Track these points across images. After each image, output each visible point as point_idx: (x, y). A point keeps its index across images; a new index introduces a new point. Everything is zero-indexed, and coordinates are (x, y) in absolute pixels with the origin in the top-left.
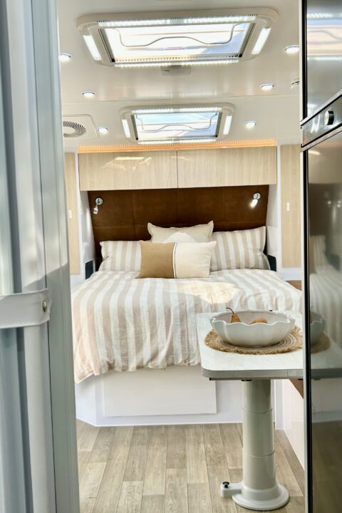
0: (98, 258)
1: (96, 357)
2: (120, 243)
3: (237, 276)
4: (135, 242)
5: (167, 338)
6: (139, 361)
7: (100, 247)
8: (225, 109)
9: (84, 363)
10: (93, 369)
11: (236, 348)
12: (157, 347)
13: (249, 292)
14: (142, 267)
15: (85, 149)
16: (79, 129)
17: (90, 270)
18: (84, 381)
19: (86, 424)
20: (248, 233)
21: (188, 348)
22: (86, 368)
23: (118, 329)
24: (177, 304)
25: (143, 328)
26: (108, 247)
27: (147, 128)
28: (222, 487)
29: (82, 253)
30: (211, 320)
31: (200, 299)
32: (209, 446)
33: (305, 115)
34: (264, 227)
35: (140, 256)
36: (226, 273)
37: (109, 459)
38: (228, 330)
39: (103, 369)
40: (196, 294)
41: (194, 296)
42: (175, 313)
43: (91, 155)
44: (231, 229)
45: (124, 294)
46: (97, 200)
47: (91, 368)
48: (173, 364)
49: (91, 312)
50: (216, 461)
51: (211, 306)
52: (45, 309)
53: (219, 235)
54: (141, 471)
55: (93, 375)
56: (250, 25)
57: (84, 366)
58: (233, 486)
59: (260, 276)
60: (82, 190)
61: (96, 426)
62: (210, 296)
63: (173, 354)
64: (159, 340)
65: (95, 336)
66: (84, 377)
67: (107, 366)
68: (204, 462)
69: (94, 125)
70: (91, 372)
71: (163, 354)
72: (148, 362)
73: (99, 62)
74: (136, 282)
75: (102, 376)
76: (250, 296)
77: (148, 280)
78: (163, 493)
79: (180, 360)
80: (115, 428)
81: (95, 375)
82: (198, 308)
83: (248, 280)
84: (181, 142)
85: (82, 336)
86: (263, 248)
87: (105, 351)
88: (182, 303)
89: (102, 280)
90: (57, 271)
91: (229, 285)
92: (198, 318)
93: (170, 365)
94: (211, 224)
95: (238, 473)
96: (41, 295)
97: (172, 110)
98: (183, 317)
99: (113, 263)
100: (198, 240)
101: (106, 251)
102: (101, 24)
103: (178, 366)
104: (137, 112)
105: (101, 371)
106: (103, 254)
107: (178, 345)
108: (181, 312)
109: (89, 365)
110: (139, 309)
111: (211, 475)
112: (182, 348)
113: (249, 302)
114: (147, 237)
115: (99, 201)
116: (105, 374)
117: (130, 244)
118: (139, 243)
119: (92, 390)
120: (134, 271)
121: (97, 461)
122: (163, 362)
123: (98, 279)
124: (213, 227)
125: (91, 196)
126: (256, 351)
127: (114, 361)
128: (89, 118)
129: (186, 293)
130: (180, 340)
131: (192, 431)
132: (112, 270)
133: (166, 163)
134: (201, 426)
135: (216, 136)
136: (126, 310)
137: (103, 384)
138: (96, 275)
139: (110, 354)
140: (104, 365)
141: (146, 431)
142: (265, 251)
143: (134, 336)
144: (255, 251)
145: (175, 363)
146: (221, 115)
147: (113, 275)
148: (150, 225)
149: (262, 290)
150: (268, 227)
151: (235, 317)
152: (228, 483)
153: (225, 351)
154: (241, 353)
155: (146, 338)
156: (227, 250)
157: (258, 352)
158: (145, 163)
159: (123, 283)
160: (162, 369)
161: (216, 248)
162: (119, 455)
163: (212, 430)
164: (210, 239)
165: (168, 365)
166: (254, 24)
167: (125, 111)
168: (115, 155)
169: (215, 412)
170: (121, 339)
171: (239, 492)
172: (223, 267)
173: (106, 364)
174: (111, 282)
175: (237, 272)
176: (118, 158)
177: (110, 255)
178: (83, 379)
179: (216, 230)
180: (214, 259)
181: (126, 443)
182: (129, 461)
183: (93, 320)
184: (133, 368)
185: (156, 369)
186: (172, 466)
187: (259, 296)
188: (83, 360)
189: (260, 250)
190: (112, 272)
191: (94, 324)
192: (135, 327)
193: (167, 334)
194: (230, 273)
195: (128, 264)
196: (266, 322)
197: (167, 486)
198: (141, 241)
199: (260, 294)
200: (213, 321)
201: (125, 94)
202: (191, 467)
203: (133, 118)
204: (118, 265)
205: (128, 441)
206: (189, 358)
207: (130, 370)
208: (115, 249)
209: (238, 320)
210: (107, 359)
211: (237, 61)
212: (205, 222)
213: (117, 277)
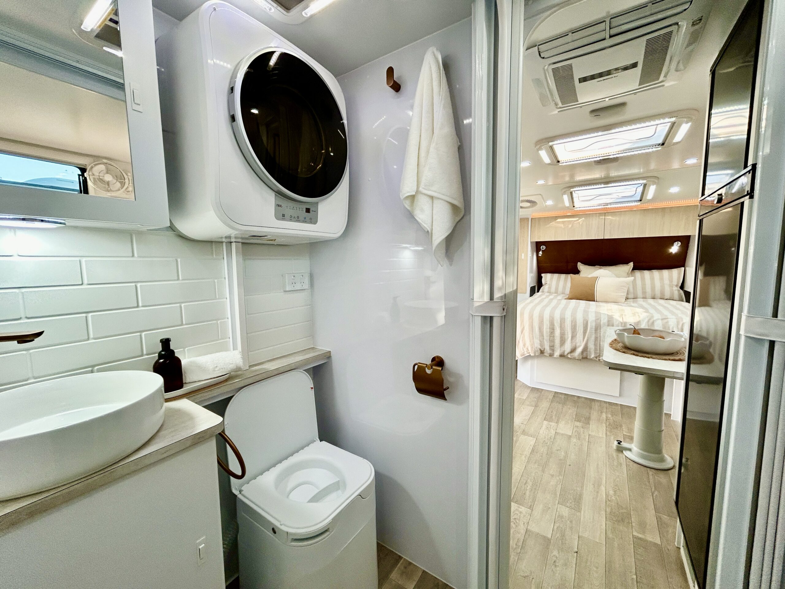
0: (540, 284)
1: (532, 344)
2: (556, 276)
3: (650, 304)
4: (567, 275)
5: (583, 340)
6: (561, 351)
7: (542, 277)
8: (649, 181)
9: (525, 347)
10: (530, 351)
11: (633, 352)
12: (576, 345)
13: (657, 316)
14: (571, 292)
15: (537, 215)
16: (533, 203)
17: (533, 291)
18: (523, 358)
19: (523, 383)
20: (665, 272)
21: (600, 349)
22: (525, 350)
23: (549, 330)
24: (594, 319)
25: (566, 332)
26: (547, 278)
27: (581, 199)
28: (616, 443)
29: (530, 279)
30: (616, 331)
31: (612, 318)
32: (610, 416)
33: (703, 194)
34: (683, 268)
35: (570, 284)
36: (641, 301)
37: (536, 406)
38: (628, 339)
39: (537, 353)
40: (610, 314)
41: (608, 315)
42: (591, 325)
43: (539, 219)
44: (650, 268)
45: (555, 308)
46: (542, 247)
47: (529, 351)
48: (586, 358)
49: (531, 317)
50: (614, 427)
51: (621, 323)
52: (504, 309)
53: (638, 273)
54: (557, 418)
55: (530, 355)
56: (672, 124)
57: (524, 349)
58: (624, 444)
59: (672, 305)
60: (532, 241)
61: (530, 386)
62: (621, 315)
63: (587, 351)
64: (577, 341)
65: (533, 332)
66: (524, 355)
67: (539, 352)
68: (604, 425)
69: (543, 199)
70: (529, 353)
71: (579, 350)
72: (568, 354)
73: (549, 164)
74: (564, 302)
75: (535, 357)
76: (658, 319)
77: (574, 301)
78: (571, 435)
79: (593, 356)
80: (542, 390)
81: (531, 355)
82: (610, 324)
83: (659, 308)
84: (609, 206)
85: (525, 331)
86: (680, 285)
87: (539, 342)
88: (598, 319)
89: (541, 298)
90: (511, 293)
91: (640, 310)
92: (608, 330)
93: (584, 358)
94: (631, 264)
95: (631, 439)
96: (502, 303)
97: (603, 186)
98: (598, 328)
99: (550, 288)
100: (618, 276)
101: (545, 279)
102: (551, 144)
103: (591, 360)
104: (575, 189)
105: (535, 353)
106: (543, 281)
107: (591, 346)
108: (596, 325)
109: (527, 349)
110: (565, 319)
111: (608, 433)
112: (595, 348)
113: (655, 324)
114: (577, 272)
115: (543, 248)
116: (537, 356)
117: (563, 276)
118: (570, 276)
119: (529, 363)
120: (564, 294)
121: (528, 405)
122: (579, 355)
123: (538, 297)
124: (632, 267)
125: (538, 245)
126: (650, 356)
127: (544, 348)
128: (540, 196)
129: (601, 312)
130: (594, 343)
131: (597, 404)
132: (548, 292)
133: (595, 222)
134: (605, 402)
135: (641, 201)
136: (555, 319)
137: (536, 361)
138: (537, 295)
139: (542, 344)
140: (537, 351)
141: (563, 396)
142: (682, 287)
143: (559, 336)
144: (671, 286)
145: (588, 357)
146: (645, 186)
147: (549, 295)
148: (579, 264)
149: (669, 315)
150: (687, 268)
151: (636, 332)
152: (621, 442)
153: (624, 352)
154: (637, 355)
155: (568, 338)
156: (644, 285)
157: (651, 357)
158: (579, 223)
159: (555, 302)
160: (578, 360)
161: (634, 282)
162: (543, 405)
163: (613, 407)
164: (628, 275)
165: (583, 358)
166: (674, 123)
167: (565, 190)
168: (556, 218)
169: (618, 396)
170: (550, 337)
171: (630, 450)
172: (638, 296)
173: (539, 350)
174: (546, 300)
175: (651, 301)
176: (559, 220)
177: (548, 282)
178: (523, 356)
179: (634, 269)
180: (631, 290)
181: (548, 400)
182: (549, 411)
183: (532, 322)
184: (557, 356)
185: (574, 359)
186: (579, 421)
187: (666, 321)
188: (524, 345)
189: (677, 286)
190: (548, 294)
191: (533, 324)
192: (561, 330)
193: (584, 338)
194: (644, 301)
195: (560, 289)
196: (664, 339)
197: (574, 431)
198: (571, 275)
199: (668, 318)
200: (617, 332)
201: (567, 179)
202: (593, 426)
203: (571, 193)
204: (553, 290)
205: (550, 399)
206: (599, 356)
207: (555, 356)
208: (551, 279)
209: (639, 334)
210: (539, 347)
211: (660, 148)
212: (627, 263)
213: (551, 297)
